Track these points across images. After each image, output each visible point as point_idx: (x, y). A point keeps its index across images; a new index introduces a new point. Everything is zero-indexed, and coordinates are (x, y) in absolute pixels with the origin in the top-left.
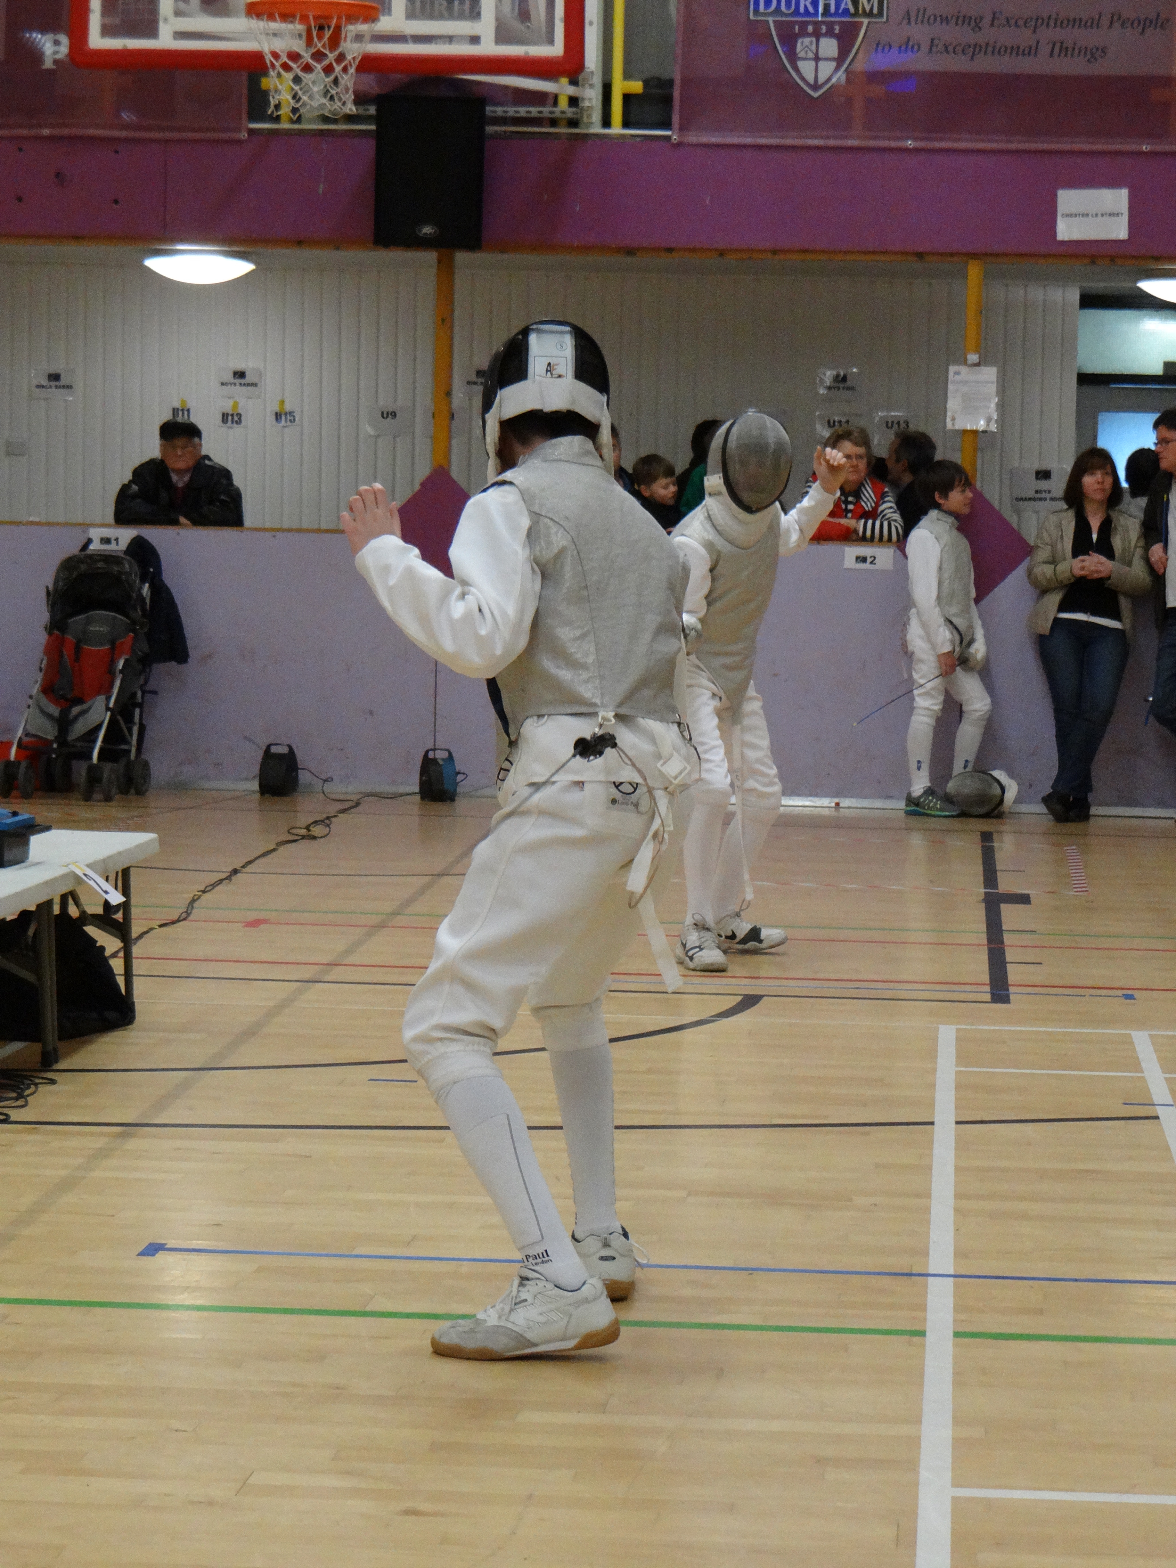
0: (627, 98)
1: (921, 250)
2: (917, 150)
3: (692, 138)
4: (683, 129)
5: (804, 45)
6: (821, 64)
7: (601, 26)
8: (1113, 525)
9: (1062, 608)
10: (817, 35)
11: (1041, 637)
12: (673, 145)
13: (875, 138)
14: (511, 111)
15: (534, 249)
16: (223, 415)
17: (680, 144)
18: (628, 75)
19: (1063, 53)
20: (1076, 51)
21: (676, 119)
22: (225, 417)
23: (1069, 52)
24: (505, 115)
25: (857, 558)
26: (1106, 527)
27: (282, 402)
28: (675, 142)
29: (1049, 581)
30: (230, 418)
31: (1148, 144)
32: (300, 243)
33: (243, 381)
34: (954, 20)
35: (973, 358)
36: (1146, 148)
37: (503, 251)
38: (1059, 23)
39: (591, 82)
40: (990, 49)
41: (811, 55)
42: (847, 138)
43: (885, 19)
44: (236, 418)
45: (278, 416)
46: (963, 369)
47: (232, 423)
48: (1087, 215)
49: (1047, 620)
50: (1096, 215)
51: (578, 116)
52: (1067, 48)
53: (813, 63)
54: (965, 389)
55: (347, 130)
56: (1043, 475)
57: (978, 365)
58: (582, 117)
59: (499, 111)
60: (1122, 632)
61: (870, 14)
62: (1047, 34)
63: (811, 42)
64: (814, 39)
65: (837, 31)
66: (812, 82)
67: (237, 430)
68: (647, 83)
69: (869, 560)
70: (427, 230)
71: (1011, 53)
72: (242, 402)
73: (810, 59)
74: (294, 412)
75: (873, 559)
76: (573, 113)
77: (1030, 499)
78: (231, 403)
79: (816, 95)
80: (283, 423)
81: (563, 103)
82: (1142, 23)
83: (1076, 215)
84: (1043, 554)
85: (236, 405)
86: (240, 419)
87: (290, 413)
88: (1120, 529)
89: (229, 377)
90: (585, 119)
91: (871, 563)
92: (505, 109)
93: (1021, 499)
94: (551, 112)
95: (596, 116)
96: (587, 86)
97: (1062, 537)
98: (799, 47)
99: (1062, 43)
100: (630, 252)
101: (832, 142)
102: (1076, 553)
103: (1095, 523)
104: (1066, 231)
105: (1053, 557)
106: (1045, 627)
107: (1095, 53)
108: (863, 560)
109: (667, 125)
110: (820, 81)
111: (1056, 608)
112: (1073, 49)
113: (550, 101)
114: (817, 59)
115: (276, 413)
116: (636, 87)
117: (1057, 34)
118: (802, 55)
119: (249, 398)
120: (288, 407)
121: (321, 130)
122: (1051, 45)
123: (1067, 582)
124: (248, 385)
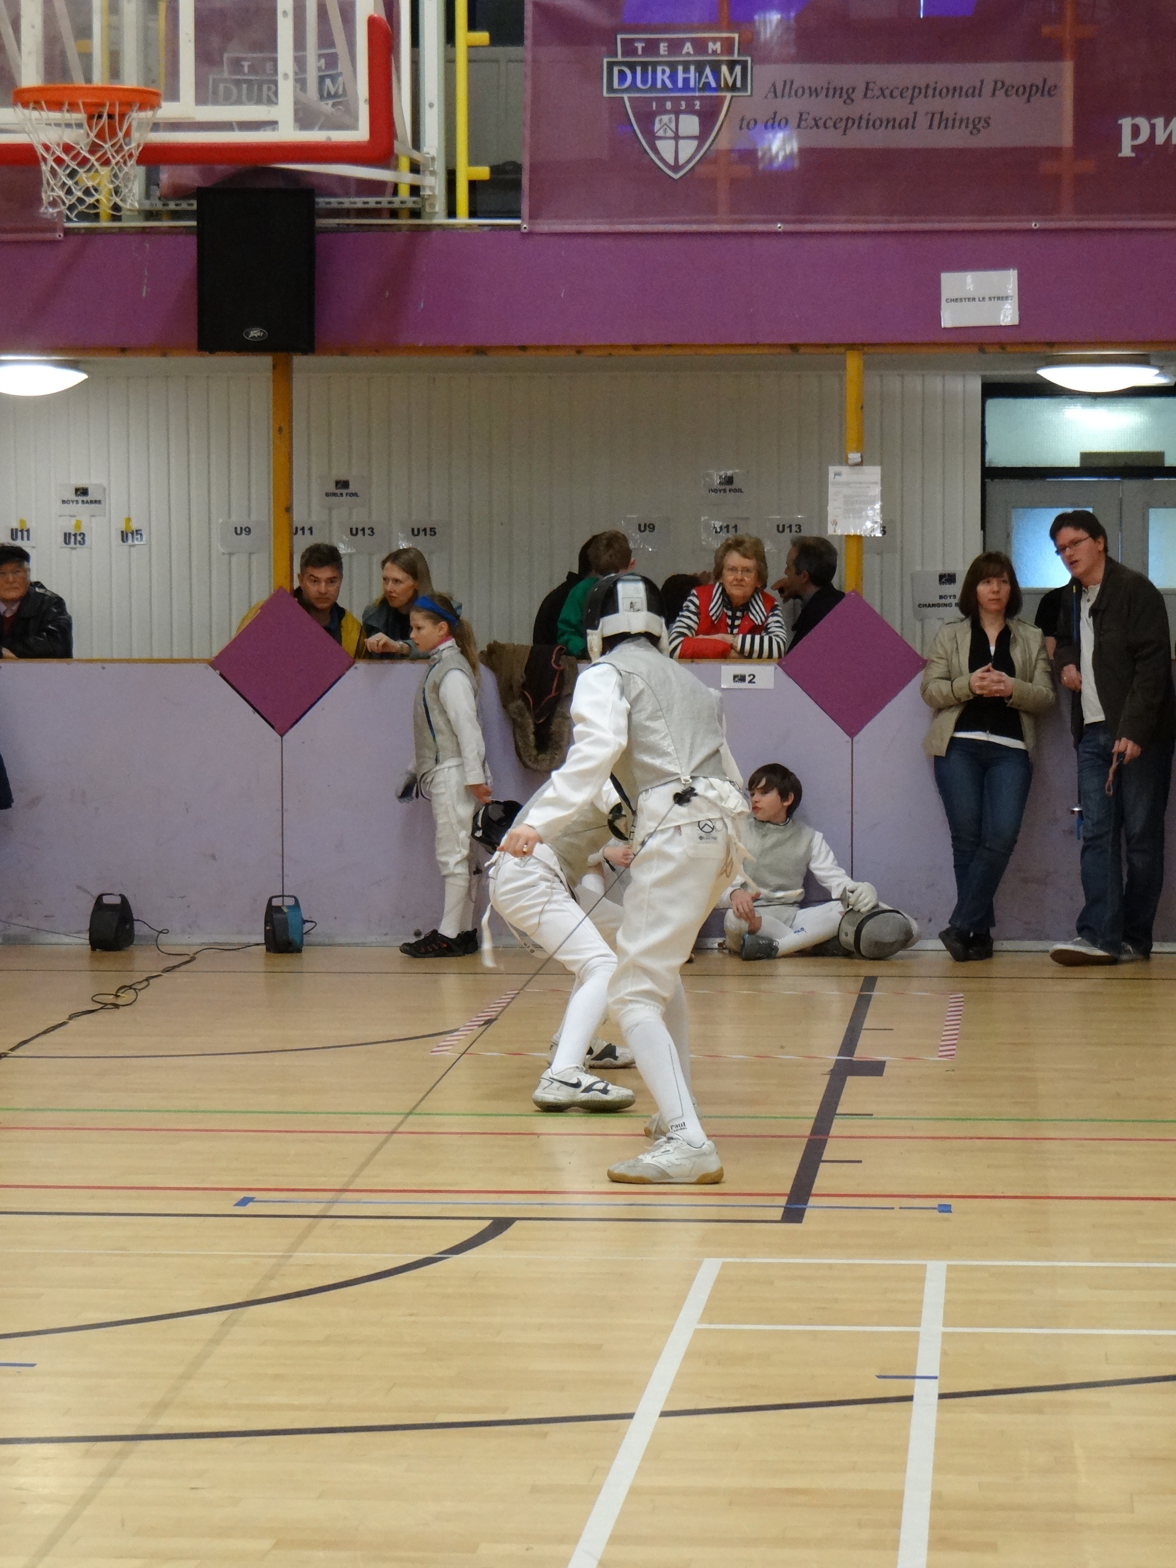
0: (473, 185)
1: (795, 340)
2: (786, 234)
3: (545, 226)
4: (533, 216)
5: (662, 124)
6: (681, 143)
7: (442, 107)
8: (1012, 635)
9: (959, 727)
10: (677, 113)
11: (937, 759)
12: (523, 234)
13: (742, 222)
14: (348, 202)
15: (377, 351)
16: (65, 534)
17: (530, 234)
18: (473, 161)
19: (943, 125)
20: (957, 123)
21: (525, 208)
22: (67, 537)
23: (950, 124)
24: (340, 206)
25: (735, 677)
26: (1005, 637)
27: (129, 520)
28: (525, 231)
29: (946, 697)
30: (73, 538)
31: (1036, 221)
32: (123, 350)
33: (85, 498)
34: (824, 92)
35: (854, 457)
36: (1035, 225)
37: (343, 353)
38: (937, 93)
39: (432, 169)
40: (863, 123)
41: (670, 134)
42: (709, 222)
43: (749, 93)
44: (79, 538)
45: (124, 536)
46: (844, 470)
47: (75, 543)
48: (974, 299)
49: (942, 740)
50: (984, 298)
51: (420, 206)
52: (947, 119)
53: (673, 142)
54: (846, 491)
55: (171, 227)
56: (947, 578)
57: (861, 464)
58: (423, 206)
59: (334, 202)
60: (1025, 752)
61: (734, 88)
62: (924, 105)
63: (670, 120)
64: (673, 116)
65: (697, 107)
66: (671, 162)
67: (81, 551)
68: (494, 170)
69: (748, 679)
70: (255, 333)
71: (886, 127)
72: (85, 520)
73: (670, 138)
74: (140, 530)
75: (752, 677)
76: (414, 202)
77: (934, 605)
78: (73, 522)
79: (676, 176)
80: (130, 542)
81: (404, 192)
82: (1028, 90)
83: (961, 300)
84: (937, 669)
85: (78, 525)
86: (83, 539)
87: (137, 531)
88: (1020, 640)
89: (71, 495)
90: (428, 209)
91: (750, 682)
92: (340, 200)
93: (925, 605)
94: (390, 203)
95: (440, 205)
96: (427, 173)
97: (957, 649)
98: (657, 126)
99: (942, 113)
100: (480, 351)
101: (694, 228)
102: (973, 668)
103: (992, 633)
104: (949, 318)
105: (949, 671)
106: (941, 748)
107: (977, 125)
108: (742, 679)
109: (515, 214)
110: (681, 161)
111: (952, 726)
112: (954, 120)
113: (390, 190)
114: (677, 137)
115: (122, 532)
116: (483, 172)
117: (937, 104)
118: (660, 133)
119: (93, 516)
120: (134, 526)
121: (144, 228)
122: (930, 116)
123: (963, 700)
124: (91, 502)
